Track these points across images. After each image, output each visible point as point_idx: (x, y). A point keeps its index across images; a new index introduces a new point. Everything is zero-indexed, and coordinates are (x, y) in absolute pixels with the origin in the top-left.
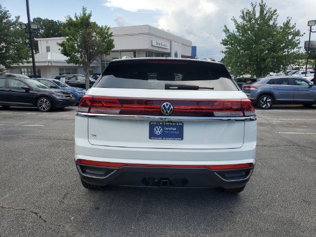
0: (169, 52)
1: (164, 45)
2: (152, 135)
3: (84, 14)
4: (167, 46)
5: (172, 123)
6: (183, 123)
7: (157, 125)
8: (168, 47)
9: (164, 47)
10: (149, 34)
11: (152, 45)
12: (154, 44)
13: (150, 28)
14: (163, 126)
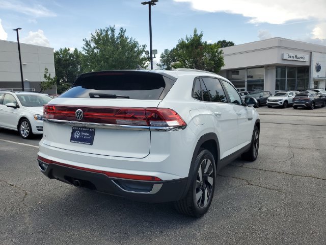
0: (307, 64)
1: (301, 58)
2: (73, 139)
3: (195, 35)
4: (304, 58)
5: (87, 128)
6: (95, 129)
7: (77, 130)
8: (307, 59)
9: (300, 60)
10: (279, 47)
11: (283, 59)
12: (286, 57)
13: (281, 40)
14: (80, 131)
